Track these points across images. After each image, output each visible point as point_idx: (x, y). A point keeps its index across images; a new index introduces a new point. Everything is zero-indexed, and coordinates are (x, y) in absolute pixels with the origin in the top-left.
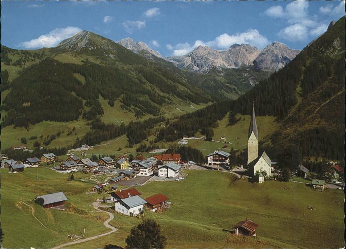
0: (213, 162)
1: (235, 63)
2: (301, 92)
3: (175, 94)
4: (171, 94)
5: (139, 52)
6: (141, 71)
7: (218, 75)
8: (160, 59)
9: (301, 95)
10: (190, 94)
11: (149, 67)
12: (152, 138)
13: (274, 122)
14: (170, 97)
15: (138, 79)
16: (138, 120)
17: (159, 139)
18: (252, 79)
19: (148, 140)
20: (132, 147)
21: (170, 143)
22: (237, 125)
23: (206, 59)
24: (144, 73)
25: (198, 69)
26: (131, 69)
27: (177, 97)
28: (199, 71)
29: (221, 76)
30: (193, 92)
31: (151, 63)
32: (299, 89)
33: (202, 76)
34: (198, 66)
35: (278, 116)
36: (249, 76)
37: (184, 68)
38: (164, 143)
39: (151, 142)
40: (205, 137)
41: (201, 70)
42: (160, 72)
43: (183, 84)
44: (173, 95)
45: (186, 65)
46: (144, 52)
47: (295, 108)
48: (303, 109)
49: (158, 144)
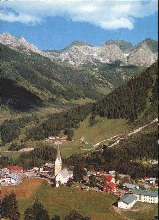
0: (43, 171)
1: (109, 58)
2: (151, 98)
3: (49, 90)
4: (45, 91)
5: (17, 47)
6: (17, 68)
7: (92, 70)
8: (37, 55)
9: (151, 100)
10: (63, 91)
11: (26, 63)
12: (23, 136)
13: (126, 124)
14: (44, 94)
15: (14, 76)
16: (12, 119)
17: (29, 138)
18: (125, 74)
19: (18, 139)
20: (5, 146)
21: (37, 142)
22: (96, 126)
23: (82, 54)
24: (20, 70)
25: (73, 63)
26: (8, 66)
27: (50, 94)
28: (75, 65)
29: (95, 71)
30: (66, 88)
31: (28, 59)
32: (150, 94)
33: (77, 71)
34: (74, 61)
35: (129, 119)
36: (122, 71)
37: (61, 63)
38: (32, 142)
39: (22, 141)
40: (67, 137)
41: (77, 65)
42: (36, 69)
43: (57, 80)
44: (46, 92)
45: (63, 60)
46: (22, 47)
47: (144, 112)
48: (150, 114)
49: (28, 143)
